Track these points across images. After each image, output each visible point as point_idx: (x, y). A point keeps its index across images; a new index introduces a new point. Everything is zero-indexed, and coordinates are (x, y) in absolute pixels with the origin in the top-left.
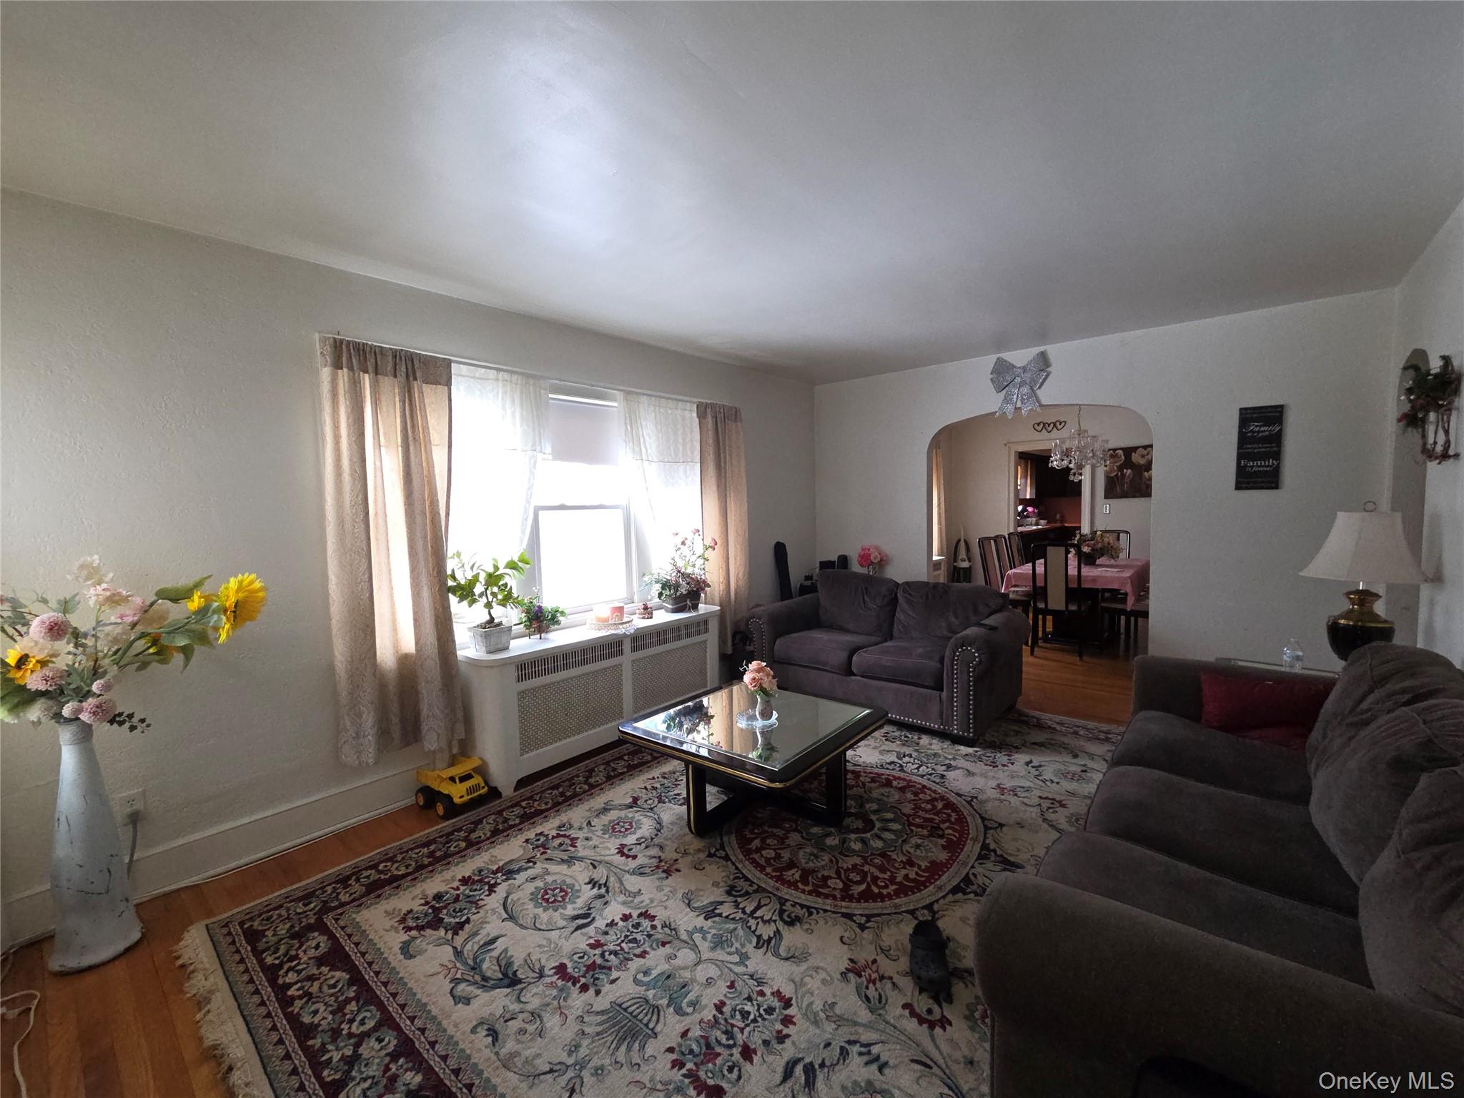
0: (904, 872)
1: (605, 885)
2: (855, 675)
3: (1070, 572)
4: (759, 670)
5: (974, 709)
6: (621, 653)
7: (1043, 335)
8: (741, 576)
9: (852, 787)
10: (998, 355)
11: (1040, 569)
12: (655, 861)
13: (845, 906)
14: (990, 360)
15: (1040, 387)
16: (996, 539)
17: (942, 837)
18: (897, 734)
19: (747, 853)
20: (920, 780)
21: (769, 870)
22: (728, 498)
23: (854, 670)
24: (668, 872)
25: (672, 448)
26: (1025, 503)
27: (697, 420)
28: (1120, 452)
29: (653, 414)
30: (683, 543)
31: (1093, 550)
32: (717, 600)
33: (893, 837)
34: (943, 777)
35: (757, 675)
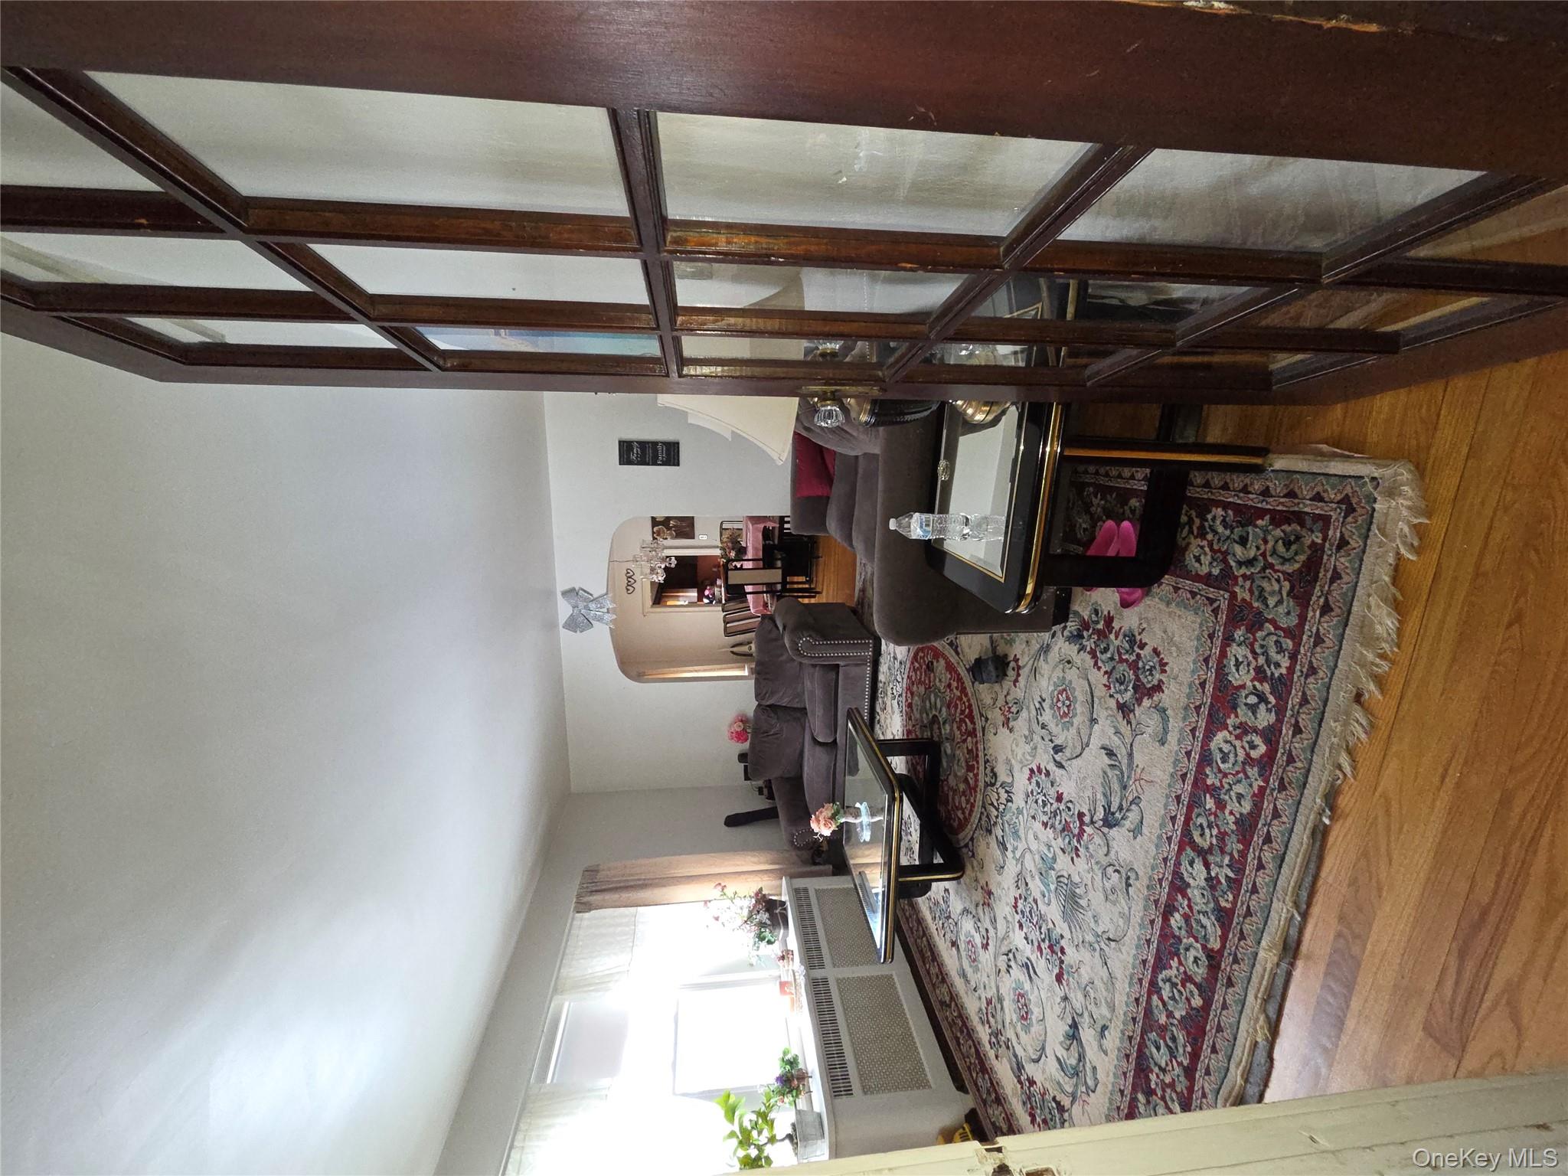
0: (955, 690)
1: (1007, 955)
2: (836, 739)
3: (751, 567)
4: (818, 821)
5: (854, 639)
6: (825, 981)
7: (549, 594)
8: (755, 859)
9: (916, 735)
10: (561, 627)
11: (749, 589)
12: (986, 908)
13: (979, 734)
14: (564, 634)
15: (591, 595)
16: (726, 622)
17: (932, 663)
18: (880, 700)
19: (967, 820)
20: (905, 680)
21: (972, 801)
22: (675, 875)
23: (830, 740)
24: (990, 893)
25: (618, 938)
26: (700, 597)
27: (593, 912)
28: (655, 529)
29: (582, 961)
30: (717, 919)
31: (733, 549)
32: (777, 882)
33: (938, 700)
34: (901, 663)
35: (822, 822)
